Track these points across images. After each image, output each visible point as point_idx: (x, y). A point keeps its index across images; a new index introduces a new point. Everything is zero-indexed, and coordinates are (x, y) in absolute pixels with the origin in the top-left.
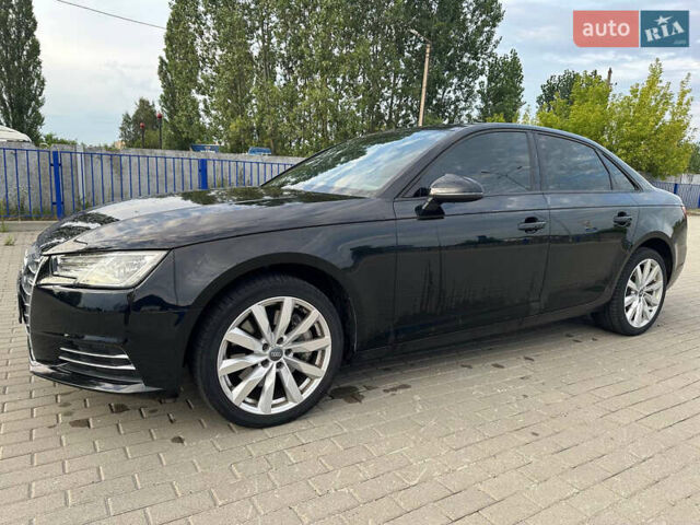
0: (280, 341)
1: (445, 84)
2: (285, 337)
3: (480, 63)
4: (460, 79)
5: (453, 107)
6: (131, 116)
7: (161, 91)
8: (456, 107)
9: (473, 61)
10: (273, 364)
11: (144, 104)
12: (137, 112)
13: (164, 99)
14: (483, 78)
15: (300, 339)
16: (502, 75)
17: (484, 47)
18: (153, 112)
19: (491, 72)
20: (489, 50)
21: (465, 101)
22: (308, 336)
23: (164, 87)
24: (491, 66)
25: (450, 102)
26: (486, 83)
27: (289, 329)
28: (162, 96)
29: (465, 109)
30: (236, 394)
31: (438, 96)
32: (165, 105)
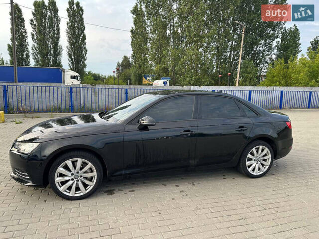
0: (78, 173)
1: (257, 44)
2: (80, 172)
3: (276, 32)
4: (265, 41)
5: (261, 54)
6: (120, 63)
7: (132, 52)
8: (263, 55)
9: (272, 32)
10: (75, 180)
11: (125, 57)
12: (123, 62)
13: (133, 56)
14: (279, 40)
15: (85, 172)
16: (289, 37)
17: (278, 25)
18: (129, 61)
19: (282, 36)
20: (281, 26)
21: (268, 51)
22: (89, 171)
23: (133, 50)
24: (282, 33)
25: (260, 52)
26: (280, 42)
27: (81, 169)
28: (132, 55)
29: (268, 55)
30: (62, 189)
31: (254, 49)
32: (133, 58)
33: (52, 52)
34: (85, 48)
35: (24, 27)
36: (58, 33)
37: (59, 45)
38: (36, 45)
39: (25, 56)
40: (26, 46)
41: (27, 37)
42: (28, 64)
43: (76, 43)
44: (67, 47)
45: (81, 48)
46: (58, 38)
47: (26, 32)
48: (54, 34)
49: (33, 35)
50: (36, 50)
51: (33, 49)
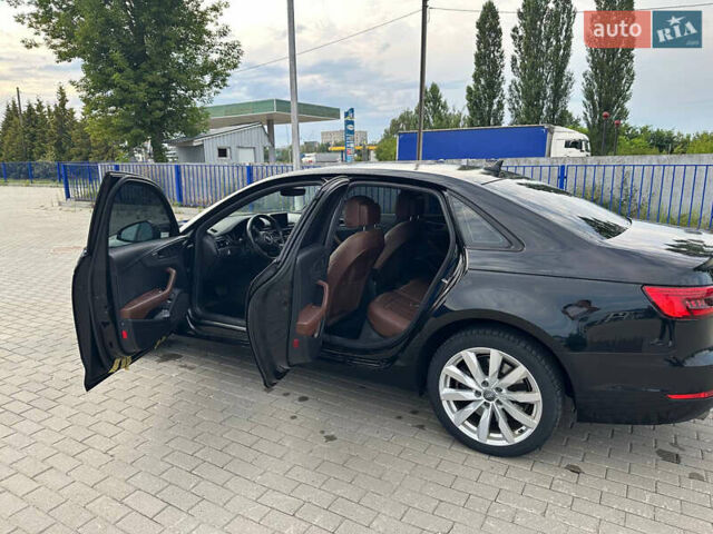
33: (549, 92)
34: (629, 71)
35: (500, 45)
36: (568, 46)
37: (566, 71)
38: (518, 80)
39: (495, 107)
40: (500, 84)
41: (503, 66)
42: (498, 123)
43: (608, 61)
44: (585, 75)
45: (619, 70)
46: (567, 56)
47: (501, 57)
48: (558, 49)
49: (514, 59)
50: (518, 90)
51: (510, 90)
